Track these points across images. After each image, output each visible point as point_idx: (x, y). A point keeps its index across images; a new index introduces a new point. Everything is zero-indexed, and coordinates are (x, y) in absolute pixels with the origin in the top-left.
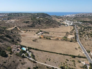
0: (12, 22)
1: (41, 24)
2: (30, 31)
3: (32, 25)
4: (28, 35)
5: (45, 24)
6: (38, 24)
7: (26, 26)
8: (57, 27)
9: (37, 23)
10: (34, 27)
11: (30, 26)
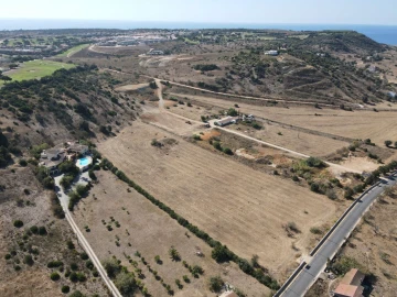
0: (160, 65)
1: (261, 83)
2: (189, 105)
3: (219, 83)
4: (168, 118)
5: (282, 85)
6: (248, 80)
7: (191, 84)
8: (343, 108)
9: (248, 76)
10: (225, 92)
11: (207, 87)
